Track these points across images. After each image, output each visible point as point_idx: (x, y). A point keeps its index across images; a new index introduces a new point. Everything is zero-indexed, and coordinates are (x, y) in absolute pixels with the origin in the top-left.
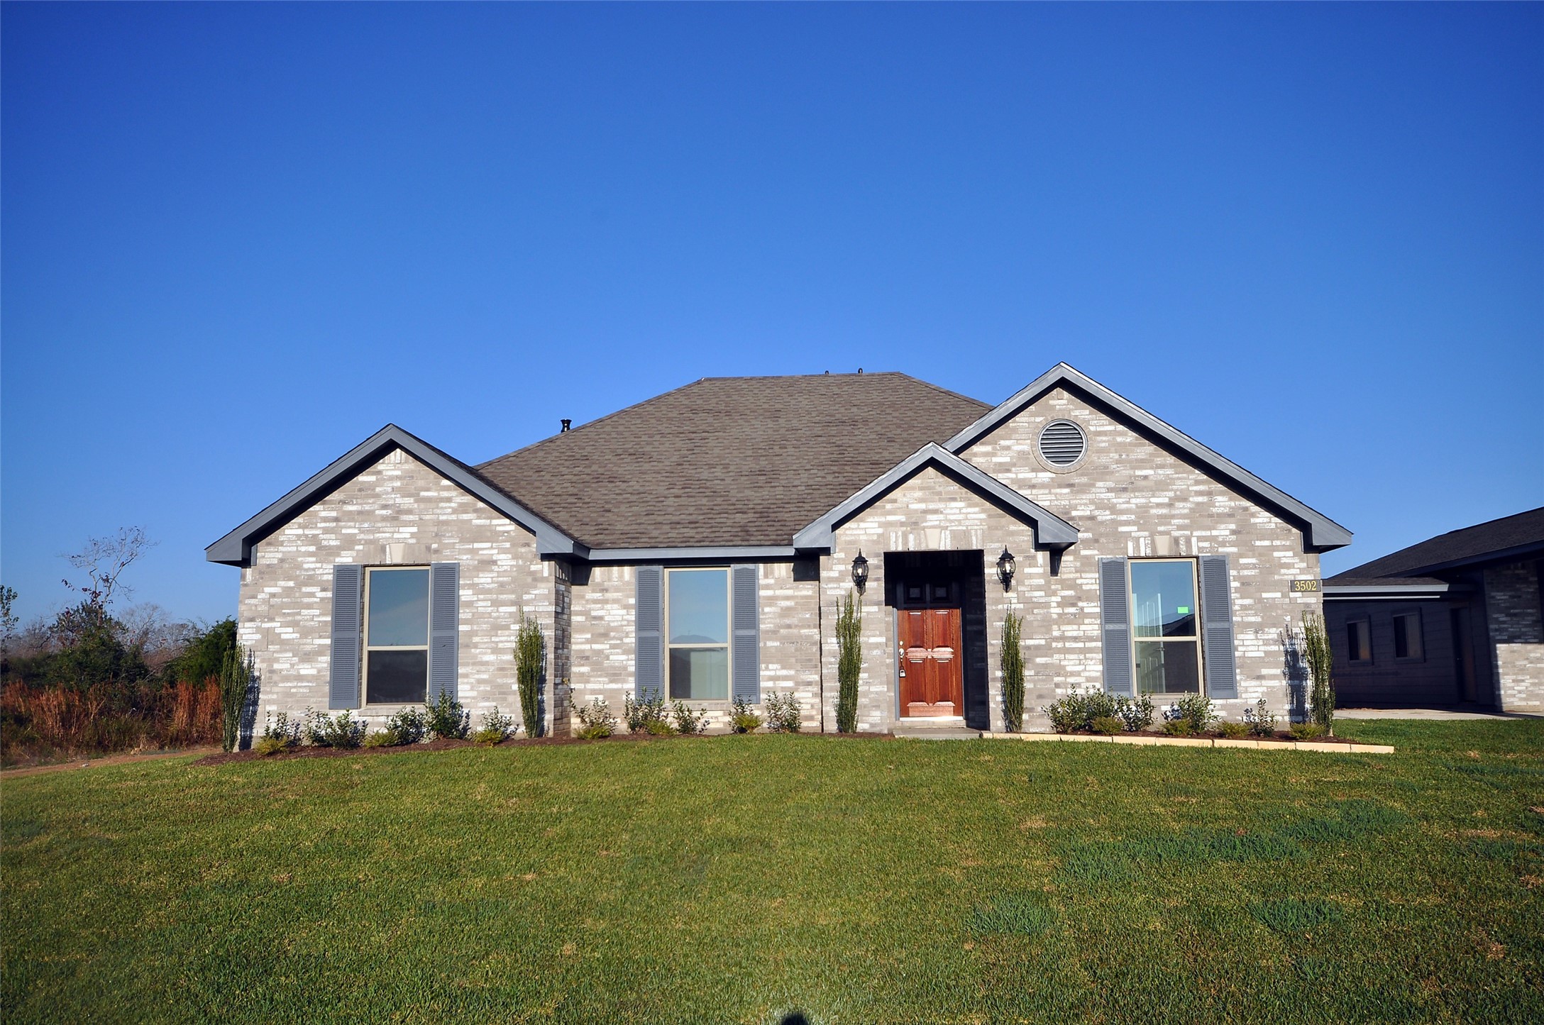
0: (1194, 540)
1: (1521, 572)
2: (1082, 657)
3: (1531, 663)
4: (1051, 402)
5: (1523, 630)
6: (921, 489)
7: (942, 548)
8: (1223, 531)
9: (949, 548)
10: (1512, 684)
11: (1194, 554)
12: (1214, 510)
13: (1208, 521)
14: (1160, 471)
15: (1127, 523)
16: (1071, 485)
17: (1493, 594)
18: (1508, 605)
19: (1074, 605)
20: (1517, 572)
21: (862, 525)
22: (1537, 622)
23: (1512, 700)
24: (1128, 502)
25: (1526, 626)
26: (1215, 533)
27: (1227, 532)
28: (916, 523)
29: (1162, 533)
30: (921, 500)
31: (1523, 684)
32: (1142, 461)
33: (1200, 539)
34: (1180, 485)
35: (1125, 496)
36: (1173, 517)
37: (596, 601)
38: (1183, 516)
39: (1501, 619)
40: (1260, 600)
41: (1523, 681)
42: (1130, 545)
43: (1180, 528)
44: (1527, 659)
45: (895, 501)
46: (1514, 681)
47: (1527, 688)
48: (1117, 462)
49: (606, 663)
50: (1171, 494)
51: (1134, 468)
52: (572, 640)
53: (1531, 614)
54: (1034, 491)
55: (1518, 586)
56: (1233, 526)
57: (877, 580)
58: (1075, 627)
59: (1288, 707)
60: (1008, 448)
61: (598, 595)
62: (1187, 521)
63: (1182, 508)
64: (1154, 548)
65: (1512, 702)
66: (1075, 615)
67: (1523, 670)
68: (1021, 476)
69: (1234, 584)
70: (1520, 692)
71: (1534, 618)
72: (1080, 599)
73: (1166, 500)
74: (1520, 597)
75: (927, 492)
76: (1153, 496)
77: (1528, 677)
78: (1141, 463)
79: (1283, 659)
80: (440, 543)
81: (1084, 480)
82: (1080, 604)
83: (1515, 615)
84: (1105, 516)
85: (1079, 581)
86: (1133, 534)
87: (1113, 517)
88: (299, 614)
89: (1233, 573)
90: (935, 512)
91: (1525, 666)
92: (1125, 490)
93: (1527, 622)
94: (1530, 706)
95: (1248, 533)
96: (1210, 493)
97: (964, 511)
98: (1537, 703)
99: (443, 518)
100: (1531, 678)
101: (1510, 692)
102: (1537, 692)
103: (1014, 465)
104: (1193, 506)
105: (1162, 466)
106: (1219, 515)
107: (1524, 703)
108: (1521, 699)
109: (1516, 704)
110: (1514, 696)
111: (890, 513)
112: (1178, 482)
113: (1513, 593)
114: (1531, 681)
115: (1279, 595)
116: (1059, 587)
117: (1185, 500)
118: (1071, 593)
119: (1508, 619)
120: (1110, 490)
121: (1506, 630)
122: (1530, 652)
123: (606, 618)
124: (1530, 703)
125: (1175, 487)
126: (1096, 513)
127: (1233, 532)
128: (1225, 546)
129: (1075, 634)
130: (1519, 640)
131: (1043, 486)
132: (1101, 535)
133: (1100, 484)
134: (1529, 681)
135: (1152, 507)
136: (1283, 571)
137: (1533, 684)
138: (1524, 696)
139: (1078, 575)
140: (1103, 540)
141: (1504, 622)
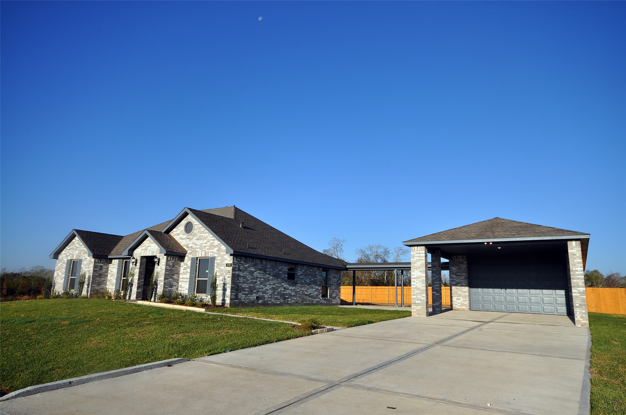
0: (209, 252)
1: (461, 260)
2: (185, 283)
3: (463, 293)
4: (188, 217)
5: (461, 281)
6: (148, 241)
7: (149, 255)
8: (215, 250)
9: (150, 255)
10: (456, 300)
11: (209, 256)
12: (214, 244)
13: (213, 247)
14: (205, 234)
15: (198, 248)
16: (189, 238)
17: (451, 268)
18: (456, 272)
19: (186, 270)
20: (460, 260)
21: (138, 250)
22: (466, 278)
23: (456, 306)
24: (199, 243)
25: (462, 279)
26: (213, 251)
27: (216, 250)
28: (146, 249)
29: (204, 251)
30: (148, 244)
31: (460, 300)
32: (203, 232)
33: (211, 252)
34: (209, 238)
35: (198, 241)
36: (206, 246)
37: (113, 268)
38: (208, 246)
39: (454, 277)
40: (220, 269)
41: (460, 299)
42: (198, 254)
43: (208, 249)
44: (462, 291)
45: (144, 244)
46: (457, 299)
47: (461, 302)
48: (198, 232)
49: (112, 282)
50: (207, 240)
51: (201, 234)
52: (108, 276)
53: (464, 275)
54: (183, 240)
55: (460, 265)
56: (217, 249)
57: (139, 263)
58: (185, 275)
59: (222, 298)
60: (179, 229)
61: (113, 266)
62: (209, 247)
63: (209, 244)
64: (202, 255)
65: (456, 307)
66: (186, 272)
67: (460, 295)
68: (181, 236)
69: (216, 264)
70: (459, 303)
71: (465, 277)
72: (187, 268)
73: (205, 242)
74: (460, 269)
75: (149, 241)
76: (204, 241)
77: (462, 298)
78: (202, 232)
79: (222, 285)
80: (81, 254)
81: (192, 237)
82: (187, 269)
83: (458, 275)
84: (194, 246)
85: (187, 263)
86: (199, 251)
87: (196, 246)
88: (62, 270)
89: (216, 261)
90: (150, 246)
91: (461, 294)
92: (199, 239)
93: (463, 277)
94: (462, 308)
95: (220, 250)
96: (214, 240)
97: (154, 246)
98: (465, 307)
99: (82, 249)
100: (463, 298)
101: (455, 303)
102: (464, 303)
103: (180, 234)
104: (210, 243)
105: (206, 233)
106: (215, 246)
107: (459, 307)
108: (459, 306)
109: (457, 307)
110: (457, 304)
111: (143, 247)
112: (208, 237)
113: (458, 268)
114: (463, 299)
115: (224, 267)
116: (184, 265)
117: (209, 242)
118: (186, 266)
119: (456, 277)
120: (196, 239)
121: (455, 281)
122: (463, 289)
123: (113, 272)
124: (462, 307)
125: (208, 238)
126: (193, 245)
127: (217, 250)
128: (215, 254)
129: (186, 277)
130: (459, 285)
131: (184, 239)
132: (193, 251)
133: (194, 238)
134: (462, 299)
135: (203, 244)
136: (225, 261)
137: (464, 301)
138: (460, 304)
139: (187, 262)
140: (193, 253)
141: (454, 278)
